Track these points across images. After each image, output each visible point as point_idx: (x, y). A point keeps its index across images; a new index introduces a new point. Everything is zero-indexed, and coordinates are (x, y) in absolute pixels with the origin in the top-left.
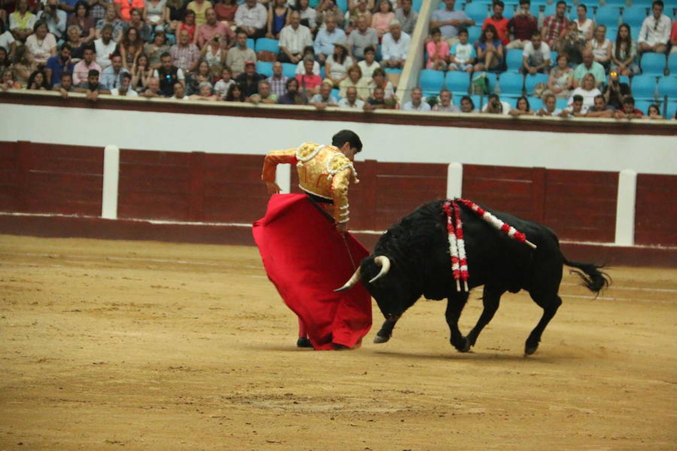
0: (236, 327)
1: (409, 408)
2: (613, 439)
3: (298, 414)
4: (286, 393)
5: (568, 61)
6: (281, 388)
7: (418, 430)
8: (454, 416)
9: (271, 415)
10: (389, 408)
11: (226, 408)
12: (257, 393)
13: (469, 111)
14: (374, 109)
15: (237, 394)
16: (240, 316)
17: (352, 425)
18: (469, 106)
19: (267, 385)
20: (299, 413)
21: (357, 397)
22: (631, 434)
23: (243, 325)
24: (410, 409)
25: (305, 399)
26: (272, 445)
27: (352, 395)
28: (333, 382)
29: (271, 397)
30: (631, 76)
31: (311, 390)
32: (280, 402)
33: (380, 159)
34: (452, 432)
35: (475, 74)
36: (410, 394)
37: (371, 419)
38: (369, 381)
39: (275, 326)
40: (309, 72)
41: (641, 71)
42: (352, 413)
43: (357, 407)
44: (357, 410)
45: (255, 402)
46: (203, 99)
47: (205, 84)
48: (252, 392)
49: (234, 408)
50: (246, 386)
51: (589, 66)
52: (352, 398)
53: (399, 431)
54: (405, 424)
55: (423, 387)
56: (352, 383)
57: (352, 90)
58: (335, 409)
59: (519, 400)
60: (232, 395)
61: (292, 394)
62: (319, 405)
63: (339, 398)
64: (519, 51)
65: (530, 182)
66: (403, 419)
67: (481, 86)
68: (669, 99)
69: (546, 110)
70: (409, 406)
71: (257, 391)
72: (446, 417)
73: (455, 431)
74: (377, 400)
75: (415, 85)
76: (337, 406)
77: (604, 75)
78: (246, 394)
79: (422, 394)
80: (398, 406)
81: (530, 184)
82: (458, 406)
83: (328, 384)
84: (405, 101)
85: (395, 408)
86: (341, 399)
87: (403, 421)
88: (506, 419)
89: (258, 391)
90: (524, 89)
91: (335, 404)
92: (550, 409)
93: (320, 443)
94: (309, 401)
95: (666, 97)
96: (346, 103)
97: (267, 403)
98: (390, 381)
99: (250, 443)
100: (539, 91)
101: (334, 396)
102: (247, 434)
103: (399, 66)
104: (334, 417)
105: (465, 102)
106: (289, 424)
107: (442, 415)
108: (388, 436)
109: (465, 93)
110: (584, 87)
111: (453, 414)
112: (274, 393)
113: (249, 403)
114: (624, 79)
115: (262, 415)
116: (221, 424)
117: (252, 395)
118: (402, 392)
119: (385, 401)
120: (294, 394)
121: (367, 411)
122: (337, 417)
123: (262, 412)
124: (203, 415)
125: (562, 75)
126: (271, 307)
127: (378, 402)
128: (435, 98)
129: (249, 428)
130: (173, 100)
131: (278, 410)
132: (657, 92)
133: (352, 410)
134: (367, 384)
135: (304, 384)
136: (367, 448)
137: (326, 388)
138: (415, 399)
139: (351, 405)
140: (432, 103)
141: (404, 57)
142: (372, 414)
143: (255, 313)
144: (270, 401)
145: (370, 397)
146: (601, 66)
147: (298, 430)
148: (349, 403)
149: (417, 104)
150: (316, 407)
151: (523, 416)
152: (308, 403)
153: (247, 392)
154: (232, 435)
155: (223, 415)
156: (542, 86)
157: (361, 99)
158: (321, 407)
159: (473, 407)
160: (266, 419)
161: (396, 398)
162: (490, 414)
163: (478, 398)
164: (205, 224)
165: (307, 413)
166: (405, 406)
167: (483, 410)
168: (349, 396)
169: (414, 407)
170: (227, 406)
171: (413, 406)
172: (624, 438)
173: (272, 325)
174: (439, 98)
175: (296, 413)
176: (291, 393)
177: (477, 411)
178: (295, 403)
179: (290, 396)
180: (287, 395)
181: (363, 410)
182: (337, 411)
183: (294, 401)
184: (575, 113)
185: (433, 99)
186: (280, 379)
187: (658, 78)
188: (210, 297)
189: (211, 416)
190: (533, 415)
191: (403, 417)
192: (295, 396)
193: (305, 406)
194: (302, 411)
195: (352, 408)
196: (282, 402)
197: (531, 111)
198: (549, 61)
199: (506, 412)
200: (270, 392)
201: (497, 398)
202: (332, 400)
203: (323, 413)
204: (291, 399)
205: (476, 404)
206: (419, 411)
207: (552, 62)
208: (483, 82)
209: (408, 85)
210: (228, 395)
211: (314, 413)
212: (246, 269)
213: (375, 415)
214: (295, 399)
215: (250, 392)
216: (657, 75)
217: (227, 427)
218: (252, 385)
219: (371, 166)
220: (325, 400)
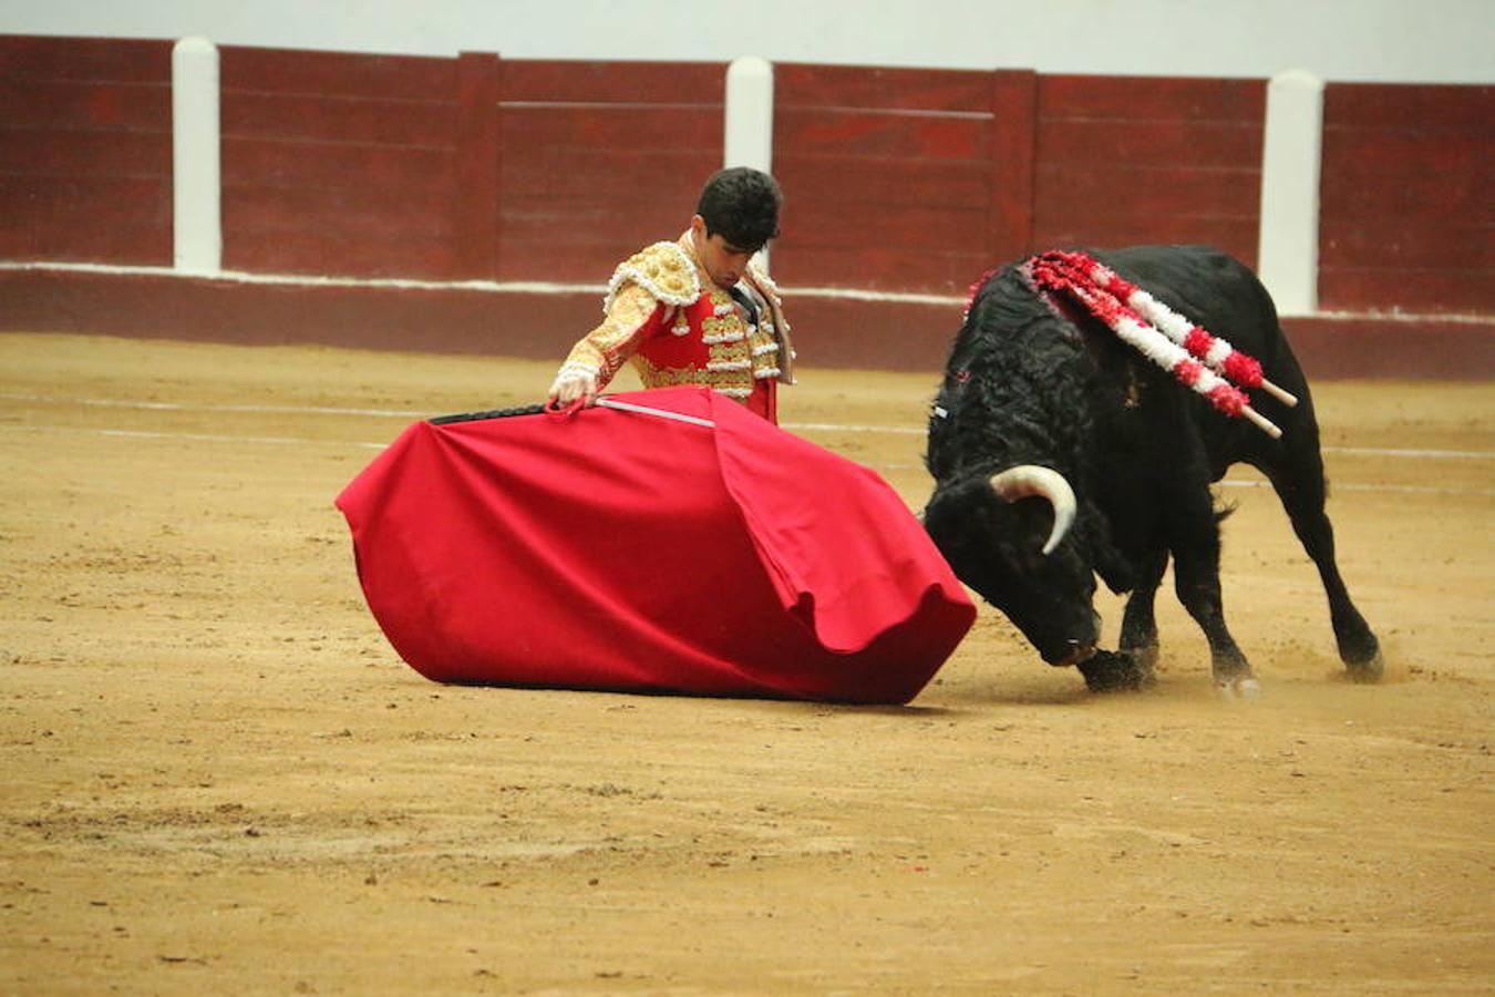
0: (56, 596)
1: (615, 840)
3: (260, 869)
4: (219, 803)
6: (205, 786)
7: (643, 911)
8: (755, 864)
9: (174, 873)
10: (552, 843)
11: (26, 855)
12: (128, 806)
15: (61, 810)
16: (66, 561)
17: (433, 900)
19: (158, 779)
20: (264, 864)
21: (451, 812)
23: (75, 589)
24: (616, 845)
25: (283, 821)
26: (177, 970)
27: (434, 805)
28: (372, 763)
29: (173, 817)
31: (302, 791)
32: (200, 832)
33: (510, 51)
34: (751, 914)
36: (617, 798)
37: (493, 879)
38: (488, 760)
39: (181, 590)
42: (435, 861)
43: (450, 842)
44: (450, 852)
45: (122, 836)
48: (109, 803)
49: (51, 854)
50: (89, 783)
52: (433, 815)
53: (584, 912)
54: (602, 893)
55: (659, 773)
56: (433, 767)
58: (378, 849)
59: (960, 808)
60: (45, 813)
61: (239, 807)
62: (326, 840)
63: (390, 814)
65: (989, 116)
66: (594, 876)
70: (614, 834)
71: (126, 797)
72: (730, 868)
73: (759, 910)
74: (512, 817)
76: (384, 839)
78: (91, 809)
79: (654, 796)
80: (583, 837)
81: (986, 121)
82: (767, 832)
83: (358, 772)
85: (571, 844)
86: (398, 819)
87: (594, 882)
88: (920, 869)
89: (129, 799)
91: (377, 835)
92: (1057, 834)
93: (332, 958)
94: (294, 827)
97: (158, 837)
98: (553, 757)
99: (104, 965)
101: (374, 808)
102: (96, 936)
104: (378, 876)
106: (232, 902)
107: (719, 860)
108: (547, 932)
111: (754, 858)
112: (181, 804)
113: (99, 837)
115: (143, 875)
116: (9, 906)
117: (109, 811)
118: (591, 791)
119: (539, 821)
120: (247, 804)
121: (482, 854)
122: (387, 874)
123: (143, 864)
126: (167, 531)
127: (514, 824)
129: (99, 917)
131: (197, 858)
133: (433, 854)
134: (481, 769)
135: (278, 774)
136: (483, 972)
138: (634, 812)
139: (430, 836)
142: (498, 863)
143: (117, 551)
144: (169, 830)
145: (490, 811)
147: (262, 920)
148: (423, 829)
150: (318, 845)
151: (972, 857)
152: (293, 833)
153: (94, 805)
154: (45, 940)
155: (16, 878)
158: (335, 843)
159: (815, 832)
160: (158, 888)
161: (569, 811)
162: (871, 855)
163: (831, 804)
165: (286, 864)
166: (603, 836)
167: (849, 842)
168: (424, 807)
169: (631, 837)
170: (29, 848)
171: (626, 835)
173: (170, 585)
175: (254, 864)
176: (234, 801)
177: (827, 844)
178: (249, 833)
179: (233, 813)
180: (225, 809)
181: (467, 850)
182: (387, 857)
183: (247, 827)
186: (200, 759)
190: (1004, 854)
191: (595, 870)
192: (249, 810)
193: (283, 843)
194: (273, 859)
195: (433, 845)
196: (207, 830)
199: (921, 847)
200: (167, 800)
201: (890, 804)
202: (369, 823)
203: (339, 862)
204: (236, 821)
205: (825, 824)
206: (646, 849)
210: (32, 813)
211: (313, 864)
212: (87, 409)
213: (506, 865)
214: (249, 822)
215: (104, 804)
217: (29, 917)
218: (111, 781)
219: (481, 69)
220: (346, 823)
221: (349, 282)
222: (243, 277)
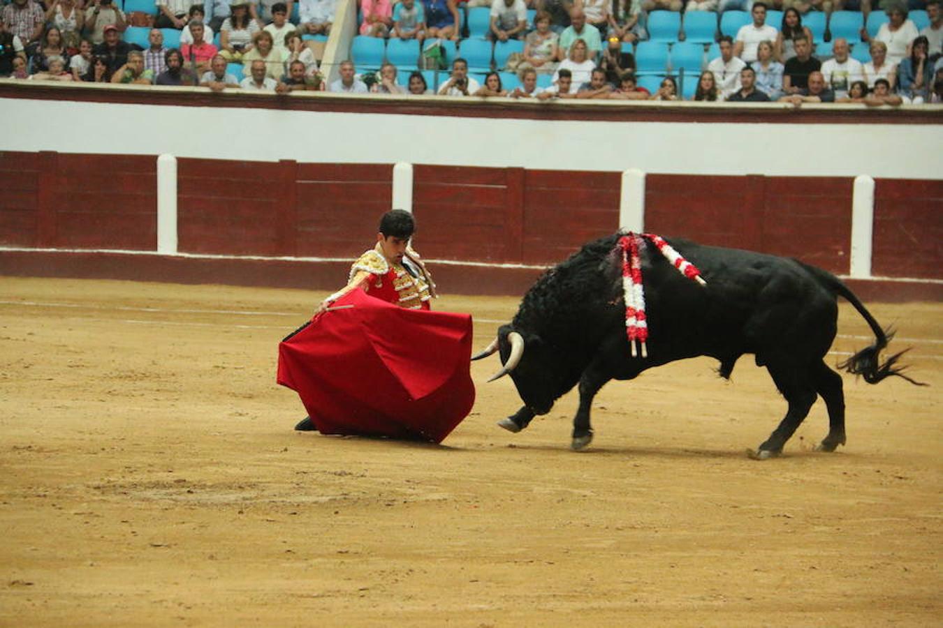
0: (107, 391)
1: (346, 494)
2: (618, 529)
3: (193, 507)
4: (176, 479)
5: (551, 22)
6: (170, 472)
7: (357, 525)
8: (406, 505)
9: (157, 508)
10: (318, 496)
11: (94, 501)
12: (137, 480)
13: (421, 93)
14: (290, 90)
15: (109, 482)
16: (111, 376)
17: (268, 520)
18: (421, 86)
19: (151, 469)
20: (195, 505)
21: (275, 483)
22: (642, 523)
23: (115, 388)
24: (347, 497)
25: (203, 487)
26: (158, 550)
27: (268, 480)
28: (242, 462)
29: (157, 485)
30: (635, 43)
31: (211, 474)
32: (168, 491)
33: (301, 159)
34: (404, 526)
35: (426, 42)
36: (346, 477)
37: (294, 512)
38: (290, 461)
39: (160, 388)
40: (199, 40)
41: (648, 36)
42: (268, 504)
43: (275, 495)
44: (275, 500)
45: (135, 493)
46: (53, 79)
47: (55, 59)
48: (130, 479)
49: (104, 501)
50: (120, 471)
51: (579, 30)
52: (267, 484)
53: (332, 525)
54: (340, 517)
55: (364, 467)
56: (267, 463)
57: (259, 65)
58: (244, 499)
59: (493, 481)
60: (102, 483)
61: (185, 481)
62: (222, 495)
63: (249, 484)
64: (486, 10)
65: (505, 187)
66: (337, 510)
67: (436, 57)
68: (686, 73)
69: (523, 90)
70: (345, 492)
71: (136, 476)
72: (395, 506)
73: (407, 524)
74: (302, 485)
75: (346, 58)
76: (246, 494)
77: (600, 41)
78: (121, 481)
79: (362, 476)
80: (332, 493)
81: (503, 189)
82: (411, 491)
83: (235, 466)
84: (332, 80)
85: (328, 496)
86: (253, 486)
87: (337, 513)
88: (476, 507)
89: (137, 478)
90: (493, 62)
91: (243, 493)
92: (534, 492)
93: (224, 545)
94: (208, 489)
95: (681, 70)
96: (251, 83)
97: (149, 494)
98: (319, 460)
99: (127, 548)
100: (513, 64)
101: (242, 481)
102: (124, 535)
103: (323, 31)
104: (244, 510)
105: (416, 80)
106: (182, 521)
107: (390, 503)
108: (316, 534)
109: (414, 68)
110: (573, 58)
111: (405, 502)
112: (160, 479)
113: (125, 493)
114: (626, 48)
115: (144, 510)
116: (87, 523)
117: (129, 482)
118: (335, 474)
119: (313, 487)
120: (187, 480)
121: (288, 501)
122: (248, 510)
123: (144, 505)
124: (62, 511)
125: (541, 43)
126: (154, 363)
127: (303, 488)
128: (374, 75)
129: (125, 527)
130: (12, 80)
131: (167, 502)
132: (669, 65)
133: (267, 500)
134: (288, 465)
135: (201, 467)
136: (289, 551)
137: (233, 471)
138: (354, 483)
139: (266, 493)
140: (370, 81)
141: (330, 19)
142: (296, 504)
143: (133, 372)
144: (155, 490)
145: (292, 482)
146: (596, 30)
147: (194, 529)
148: (263, 490)
149: (348, 83)
150: (218, 497)
151: (498, 502)
152: (207, 493)
153: (123, 480)
154: (102, 537)
155: (90, 511)
156: (517, 58)
157: (273, 77)
158: (224, 496)
159: (431, 491)
160: (150, 515)
161: (326, 482)
162: (455, 501)
163: (438, 479)
164: (60, 251)
165: (205, 505)
166: (341, 493)
167: (446, 495)
168: (264, 480)
169: (352, 494)
170: (95, 498)
171: (350, 492)
172: (633, 527)
173: (155, 386)
174: (378, 75)
175: (191, 505)
176: (182, 478)
177: (436, 496)
178: (189, 492)
179: (182, 484)
180: (178, 481)
181: (281, 499)
182: (248, 502)
183: (188, 489)
184: (561, 95)
185: (371, 76)
186: (167, 460)
187: (670, 44)
188: (69, 351)
189: (72, 512)
190: (512, 500)
191: (337, 507)
192: (189, 482)
193: (203, 496)
194: (199, 503)
195: (268, 497)
196: (171, 490)
197: (504, 92)
198: (525, 22)
199: (476, 498)
200: (154, 477)
201: (462, 478)
202: (240, 487)
203: (228, 504)
204: (183, 487)
205: (435, 487)
206: (359, 499)
207: (530, 25)
208: (439, 53)
209: (336, 57)
210: (96, 483)
211: (216, 505)
212: (120, 311)
213: (298, 505)
214: (188, 487)
215: (127, 479)
216: (671, 41)
217: (96, 527)
218: (130, 470)
219: (289, 168)
220: (230, 488)
221: (232, 257)
222: (187, 255)
